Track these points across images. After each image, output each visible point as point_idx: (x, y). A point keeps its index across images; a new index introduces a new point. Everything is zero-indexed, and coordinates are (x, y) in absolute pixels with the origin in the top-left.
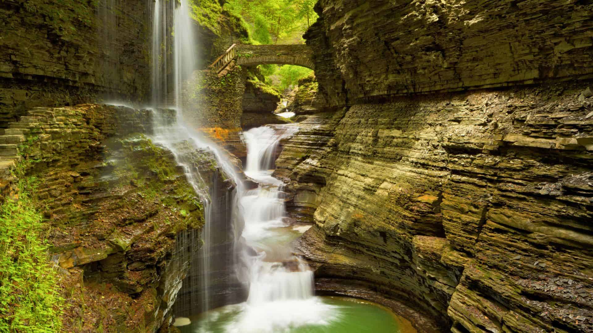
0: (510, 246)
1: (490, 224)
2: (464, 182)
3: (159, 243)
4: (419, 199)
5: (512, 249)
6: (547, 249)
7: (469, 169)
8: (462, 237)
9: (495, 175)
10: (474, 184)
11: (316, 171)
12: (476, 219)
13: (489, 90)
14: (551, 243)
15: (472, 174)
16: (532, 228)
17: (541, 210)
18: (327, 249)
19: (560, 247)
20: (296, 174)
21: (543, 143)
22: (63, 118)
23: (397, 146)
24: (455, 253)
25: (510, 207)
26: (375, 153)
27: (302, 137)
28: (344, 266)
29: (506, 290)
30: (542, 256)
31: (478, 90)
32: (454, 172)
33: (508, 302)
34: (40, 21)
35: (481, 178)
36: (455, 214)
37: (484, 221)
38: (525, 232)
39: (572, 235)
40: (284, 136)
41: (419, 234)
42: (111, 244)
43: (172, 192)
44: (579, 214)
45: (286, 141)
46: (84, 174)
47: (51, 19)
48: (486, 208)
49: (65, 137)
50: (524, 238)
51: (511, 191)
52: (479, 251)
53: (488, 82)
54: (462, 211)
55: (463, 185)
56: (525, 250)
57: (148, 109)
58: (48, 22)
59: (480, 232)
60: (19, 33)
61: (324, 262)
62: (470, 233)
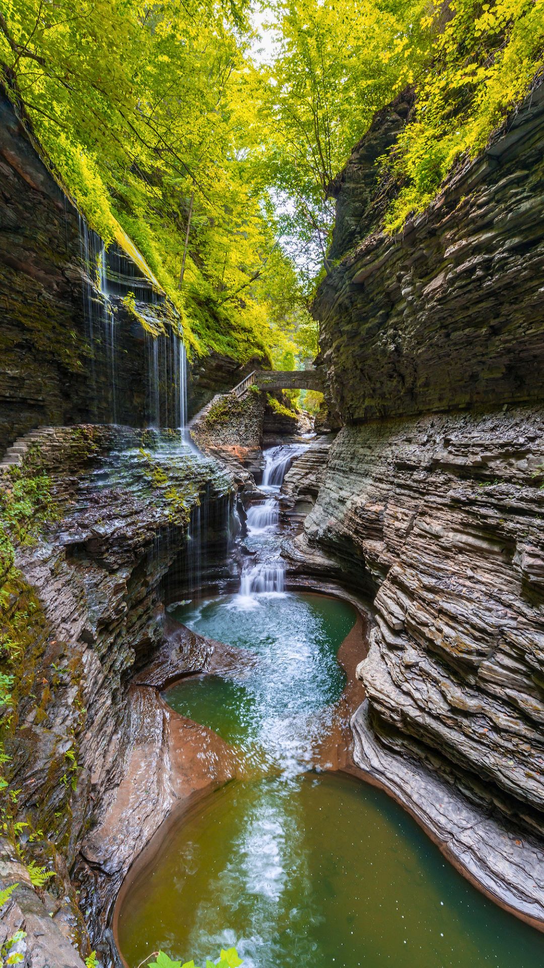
0: (426, 548)
1: (416, 530)
2: (403, 495)
3: (137, 534)
4: (370, 508)
5: (427, 551)
6: (452, 551)
7: (408, 483)
8: (394, 540)
9: (424, 488)
10: (409, 496)
11: (313, 485)
12: (404, 525)
13: (436, 413)
14: (455, 547)
15: (409, 488)
16: (442, 534)
17: (450, 518)
18: (309, 550)
19: (461, 551)
20: (297, 487)
21: (460, 461)
22: (63, 435)
23: (367, 463)
24: (389, 555)
25: (431, 516)
26: (351, 469)
27: (309, 455)
28: (319, 565)
29: (413, 584)
30: (447, 557)
31: (429, 412)
32: (400, 486)
33: (413, 594)
34: (49, 357)
35: (415, 491)
36: (391, 521)
37: (411, 527)
38: (437, 537)
39: (471, 540)
40: (295, 455)
41: (368, 538)
42: (93, 531)
43: (162, 496)
44: (475, 522)
45: (296, 458)
46: (82, 479)
47: (59, 355)
48: (414, 518)
49: (65, 449)
50: (437, 542)
51: (432, 502)
52: (403, 553)
53: (436, 406)
54: (397, 519)
55: (403, 497)
56: (435, 552)
57: (150, 429)
58: (56, 358)
59: (407, 536)
60: (32, 367)
61: (303, 562)
62: (401, 537)
